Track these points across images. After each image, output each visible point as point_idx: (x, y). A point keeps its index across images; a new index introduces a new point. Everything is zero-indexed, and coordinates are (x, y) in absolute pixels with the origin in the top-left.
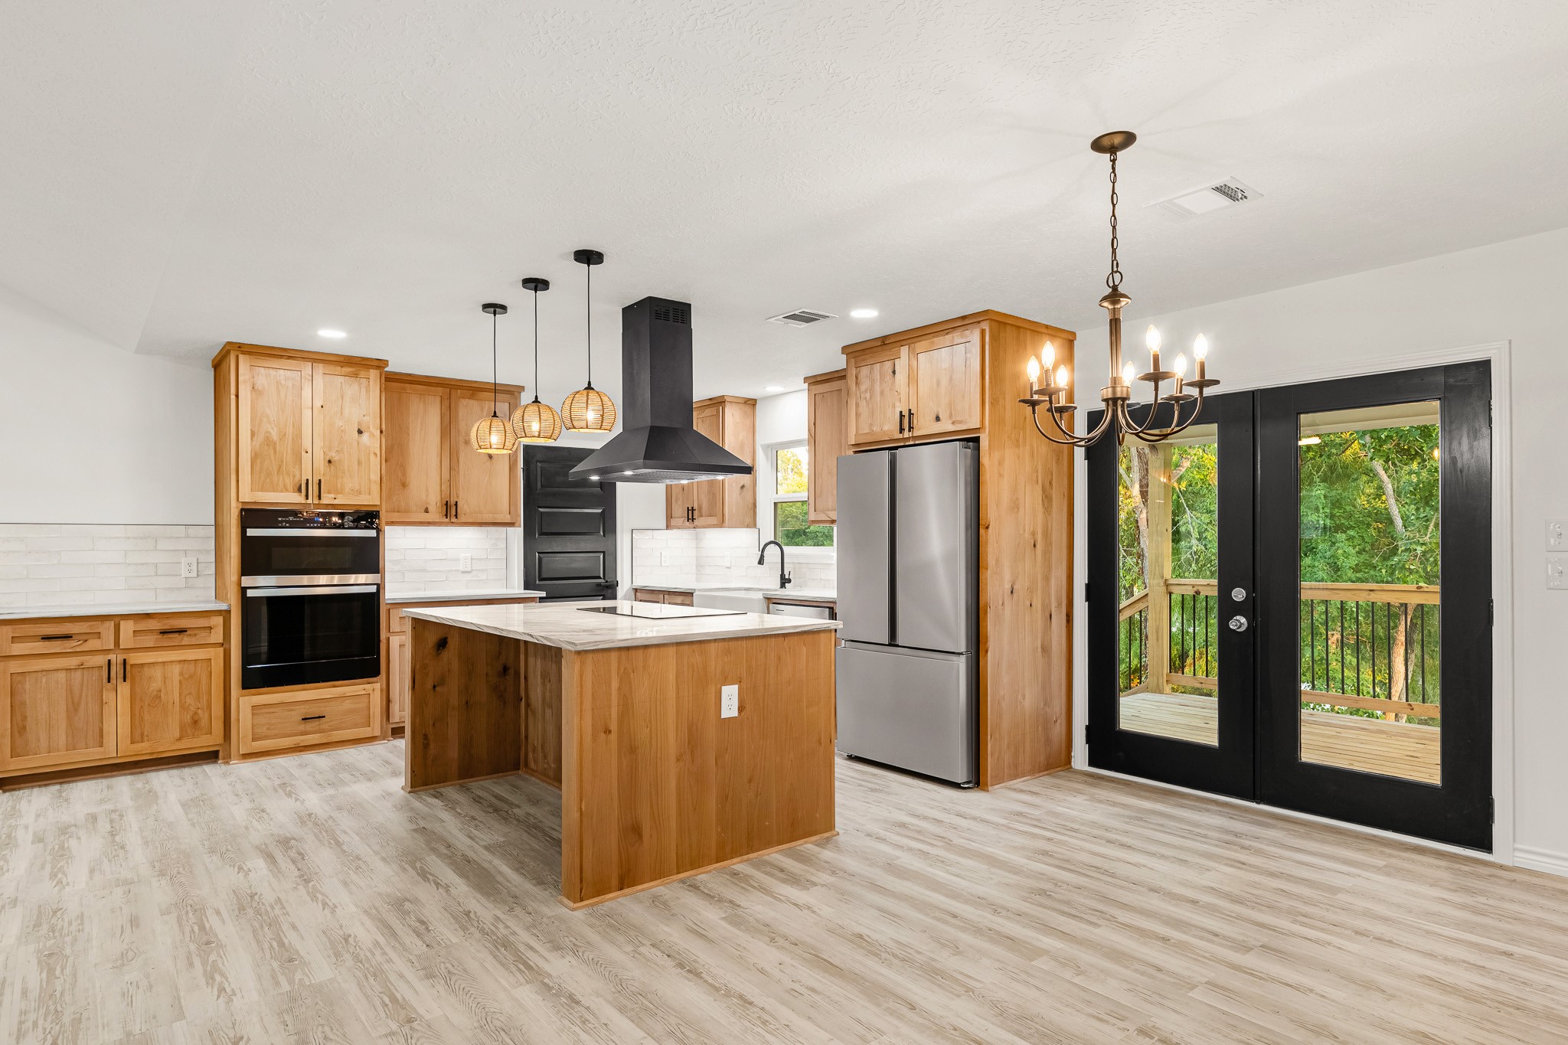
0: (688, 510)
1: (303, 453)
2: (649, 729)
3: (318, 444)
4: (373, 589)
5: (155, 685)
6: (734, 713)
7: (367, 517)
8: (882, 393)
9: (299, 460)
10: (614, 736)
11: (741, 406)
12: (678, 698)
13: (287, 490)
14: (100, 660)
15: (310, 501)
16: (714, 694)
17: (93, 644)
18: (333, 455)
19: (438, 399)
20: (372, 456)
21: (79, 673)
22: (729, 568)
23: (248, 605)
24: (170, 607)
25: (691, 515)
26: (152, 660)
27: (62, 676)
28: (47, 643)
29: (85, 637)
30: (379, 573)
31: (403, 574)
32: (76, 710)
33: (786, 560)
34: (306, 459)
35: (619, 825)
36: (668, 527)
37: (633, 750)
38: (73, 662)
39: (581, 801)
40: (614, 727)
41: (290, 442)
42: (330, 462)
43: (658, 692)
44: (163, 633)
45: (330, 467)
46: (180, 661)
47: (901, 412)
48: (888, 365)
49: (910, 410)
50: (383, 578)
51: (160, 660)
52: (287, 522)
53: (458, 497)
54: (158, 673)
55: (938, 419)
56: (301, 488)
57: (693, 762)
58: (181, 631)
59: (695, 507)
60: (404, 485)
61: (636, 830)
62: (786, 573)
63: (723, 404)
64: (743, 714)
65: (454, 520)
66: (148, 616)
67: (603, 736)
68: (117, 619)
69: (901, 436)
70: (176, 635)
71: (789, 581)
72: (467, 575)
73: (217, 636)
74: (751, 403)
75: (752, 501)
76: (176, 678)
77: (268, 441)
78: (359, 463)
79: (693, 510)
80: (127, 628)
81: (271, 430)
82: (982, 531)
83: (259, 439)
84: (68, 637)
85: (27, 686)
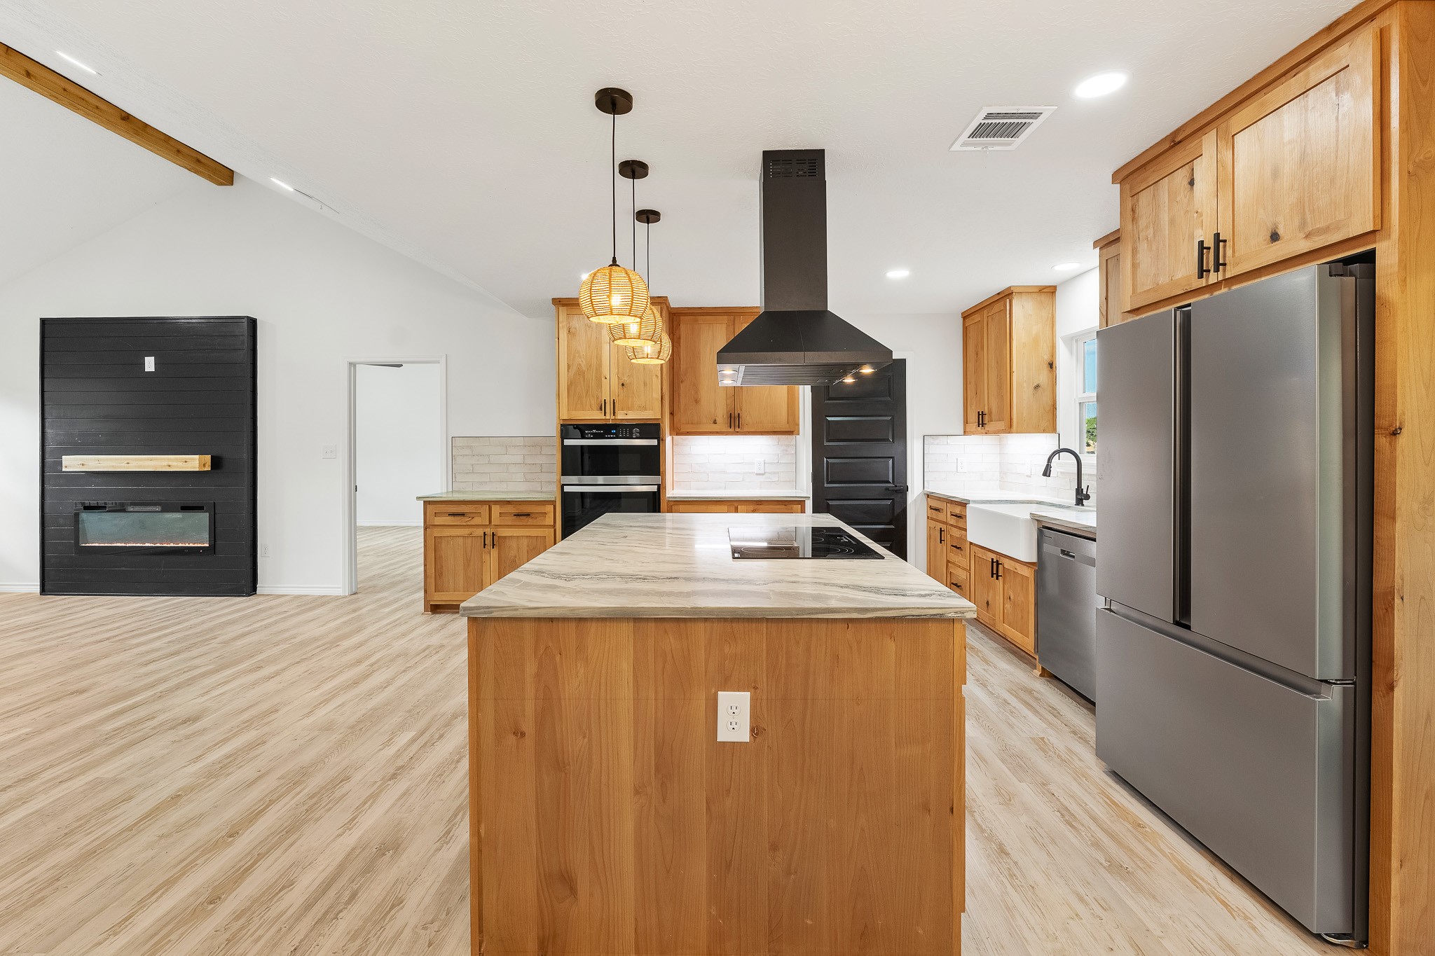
0: (979, 414)
1: (603, 379)
2: (586, 740)
3: (614, 371)
4: (655, 489)
5: (513, 553)
6: (744, 735)
7: (651, 429)
8: (1172, 222)
9: (599, 385)
10: (529, 742)
11: (1034, 295)
12: (637, 700)
13: (592, 409)
14: (480, 532)
15: (608, 417)
16: (704, 701)
17: (477, 521)
18: (626, 379)
19: (725, 326)
20: (654, 378)
21: (470, 539)
22: (1030, 477)
23: (566, 497)
24: (518, 497)
25: (982, 420)
26: (511, 535)
27: (461, 540)
28: (452, 518)
29: (472, 515)
30: (659, 475)
31: (708, 474)
32: (469, 565)
33: (1084, 471)
34: (605, 383)
35: (538, 867)
36: (965, 433)
37: (559, 765)
38: (465, 532)
39: (479, 822)
40: (528, 726)
41: (594, 371)
42: (623, 385)
43: (603, 687)
44: (518, 515)
45: (623, 389)
46: (527, 536)
47: (1201, 243)
48: (1181, 177)
49: (1217, 235)
50: (663, 479)
51: (515, 535)
52: (591, 434)
53: (741, 410)
54: (514, 544)
55: (1275, 237)
56: (602, 408)
57: (664, 801)
58: (528, 515)
59: (986, 411)
60: (697, 401)
61: (567, 881)
62: (1084, 487)
63: (1010, 297)
64: (759, 739)
65: (737, 430)
66: (509, 502)
67: (511, 739)
68: (489, 503)
69: (1203, 282)
70: (524, 517)
71: (1087, 497)
72: (761, 476)
73: (549, 521)
74: (1049, 292)
75: (1050, 402)
76: (525, 548)
77: (580, 373)
78: (645, 384)
79: (983, 414)
80: (496, 510)
81: (581, 362)
82: (1381, 441)
83: (574, 369)
84: (463, 515)
85: (443, 546)
